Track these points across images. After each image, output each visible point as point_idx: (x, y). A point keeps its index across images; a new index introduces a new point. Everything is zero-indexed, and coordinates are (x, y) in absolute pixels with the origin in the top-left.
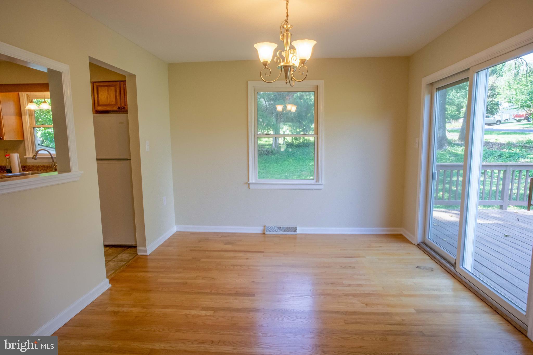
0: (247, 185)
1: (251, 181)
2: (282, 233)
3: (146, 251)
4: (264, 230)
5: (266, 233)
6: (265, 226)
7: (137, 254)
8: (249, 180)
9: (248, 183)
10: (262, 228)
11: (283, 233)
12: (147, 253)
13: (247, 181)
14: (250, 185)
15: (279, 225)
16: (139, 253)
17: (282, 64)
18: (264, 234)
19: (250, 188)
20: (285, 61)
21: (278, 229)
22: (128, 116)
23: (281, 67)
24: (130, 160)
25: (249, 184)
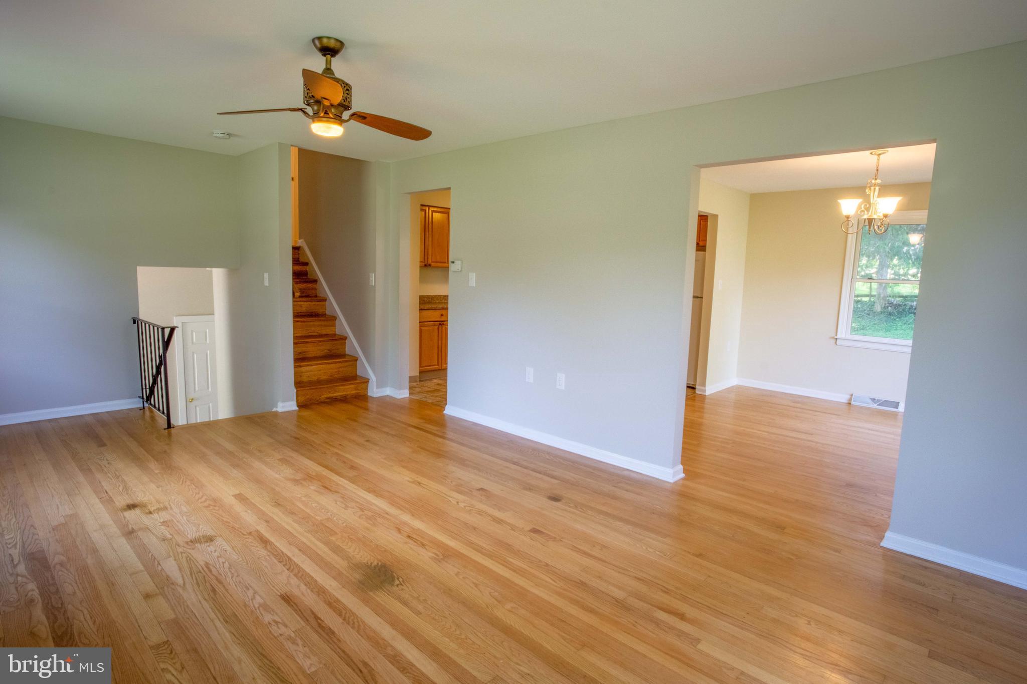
0: (834, 341)
1: (839, 336)
2: (875, 406)
3: (705, 391)
4: (850, 399)
5: (853, 403)
6: (852, 395)
7: (695, 393)
8: (836, 335)
9: (836, 337)
10: (848, 397)
11: (878, 406)
12: (705, 392)
13: (833, 335)
14: (838, 340)
15: (874, 396)
16: (697, 392)
17: (866, 217)
18: (850, 404)
19: (836, 344)
20: (870, 213)
21: (870, 401)
22: (705, 254)
23: (865, 219)
24: (702, 298)
25: (836, 339)
